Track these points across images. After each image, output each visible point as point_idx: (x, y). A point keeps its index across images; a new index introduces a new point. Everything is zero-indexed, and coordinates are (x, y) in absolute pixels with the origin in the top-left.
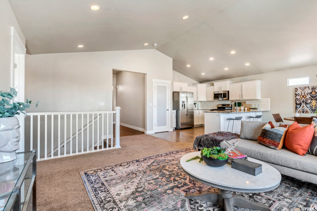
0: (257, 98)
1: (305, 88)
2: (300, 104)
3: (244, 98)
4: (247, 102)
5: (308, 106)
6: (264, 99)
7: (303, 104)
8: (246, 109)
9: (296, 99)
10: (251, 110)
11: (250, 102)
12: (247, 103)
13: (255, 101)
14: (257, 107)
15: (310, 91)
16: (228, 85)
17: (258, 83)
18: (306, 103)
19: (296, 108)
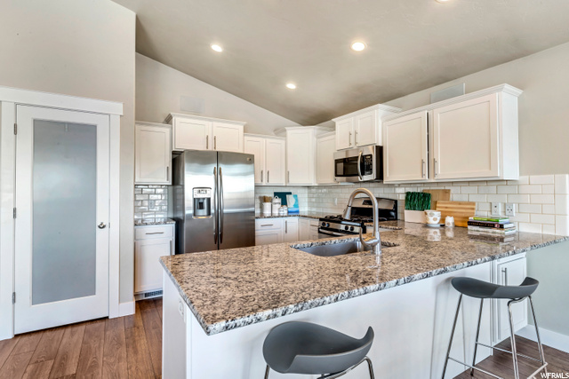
0: (500, 175)
3: (443, 173)
4: (453, 190)
6: (534, 179)
8: (450, 220)
10: (473, 230)
11: (466, 189)
12: (456, 194)
13: (493, 188)
14: (499, 213)
16: (379, 124)
17: (505, 100)
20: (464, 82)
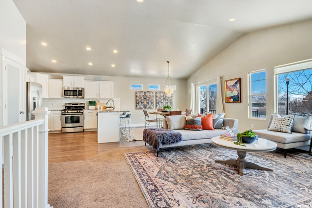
1: (141, 92)
2: (139, 103)
5: (143, 104)
7: (140, 103)
8: (102, 107)
9: (136, 100)
10: (107, 109)
11: (103, 100)
12: (101, 101)
15: (143, 95)
16: (83, 81)
18: (142, 103)
19: (136, 106)
20: (103, 77)
